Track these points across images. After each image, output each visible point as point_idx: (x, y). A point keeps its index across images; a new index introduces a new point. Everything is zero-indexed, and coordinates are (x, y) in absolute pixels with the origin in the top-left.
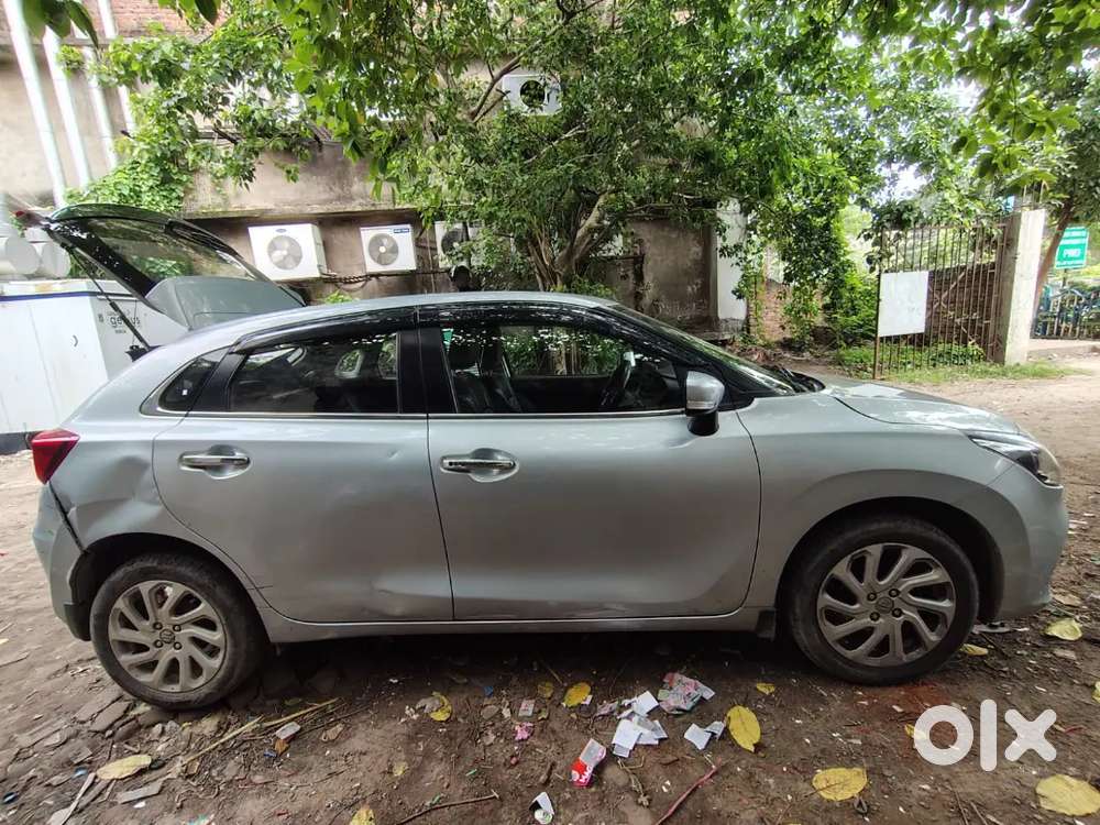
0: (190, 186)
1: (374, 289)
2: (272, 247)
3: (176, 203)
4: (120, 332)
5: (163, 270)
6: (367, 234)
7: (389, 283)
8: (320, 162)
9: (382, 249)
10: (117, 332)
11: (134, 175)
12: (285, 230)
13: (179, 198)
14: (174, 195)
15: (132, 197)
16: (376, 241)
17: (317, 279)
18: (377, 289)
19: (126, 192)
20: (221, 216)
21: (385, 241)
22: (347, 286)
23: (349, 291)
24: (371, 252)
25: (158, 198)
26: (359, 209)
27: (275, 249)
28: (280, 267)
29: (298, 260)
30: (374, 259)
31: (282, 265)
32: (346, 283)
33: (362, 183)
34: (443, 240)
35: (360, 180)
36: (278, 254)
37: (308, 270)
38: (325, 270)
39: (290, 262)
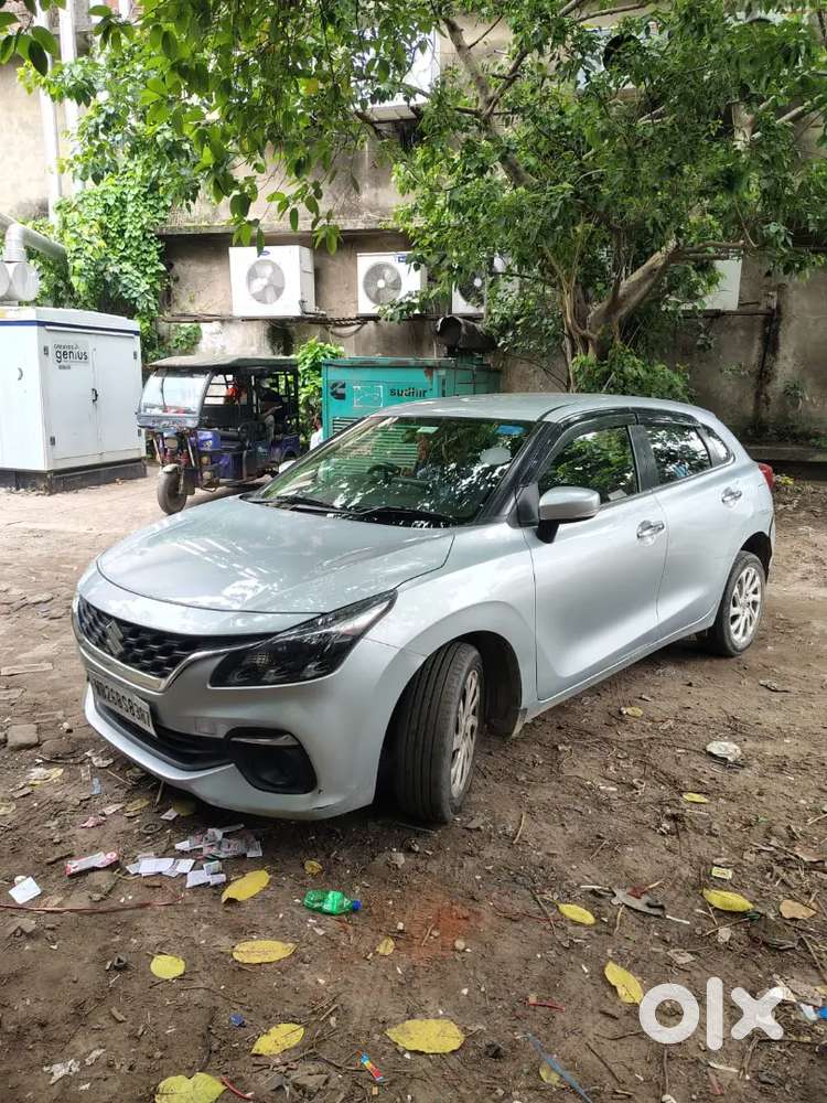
1: (369, 337)
2: (252, 274)
3: (161, 214)
4: (64, 368)
5: (135, 295)
6: (365, 261)
7: (390, 328)
9: (381, 284)
10: (60, 367)
11: (124, 182)
12: (269, 252)
13: (166, 208)
14: (162, 204)
15: (117, 208)
16: (376, 272)
17: (298, 320)
18: (374, 336)
19: (111, 202)
20: (204, 231)
21: (387, 273)
22: (338, 330)
23: (340, 336)
24: (366, 285)
25: (141, 209)
26: (360, 226)
27: (256, 277)
28: (258, 300)
29: (279, 291)
30: (368, 295)
31: (260, 298)
32: (337, 326)
33: (374, 191)
35: (372, 186)
36: (258, 284)
37: (287, 306)
38: (311, 307)
39: (270, 294)
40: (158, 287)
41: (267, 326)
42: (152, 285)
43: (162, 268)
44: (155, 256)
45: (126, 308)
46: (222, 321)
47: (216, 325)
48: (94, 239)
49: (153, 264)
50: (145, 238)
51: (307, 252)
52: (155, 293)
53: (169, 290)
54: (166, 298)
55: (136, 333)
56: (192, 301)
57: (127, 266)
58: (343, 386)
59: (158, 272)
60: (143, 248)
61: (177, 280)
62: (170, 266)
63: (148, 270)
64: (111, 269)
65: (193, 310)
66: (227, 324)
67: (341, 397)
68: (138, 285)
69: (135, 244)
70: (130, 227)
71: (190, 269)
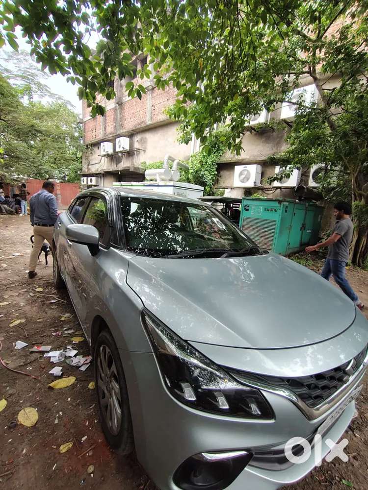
0: (225, 151)
1: (278, 194)
2: (241, 174)
6: (278, 169)
7: (286, 192)
8: (271, 137)
12: (246, 167)
13: (220, 156)
17: (253, 188)
22: (267, 192)
27: (242, 175)
28: (241, 182)
29: (248, 179)
31: (242, 181)
32: (266, 190)
34: (314, 173)
36: (243, 177)
37: (250, 184)
38: (259, 184)
39: (245, 180)
40: (214, 178)
41: (244, 190)
42: (212, 178)
43: (216, 173)
44: (215, 169)
45: (203, 184)
46: (231, 188)
47: (229, 190)
48: (197, 164)
49: (213, 172)
50: (212, 164)
51: (259, 167)
52: (213, 180)
53: (218, 179)
54: (216, 182)
55: (202, 190)
56: (224, 183)
57: (206, 172)
58: (248, 206)
59: (215, 174)
60: (211, 167)
61: (221, 176)
62: (219, 172)
63: (212, 173)
64: (202, 173)
65: (224, 185)
66: (233, 190)
67: (247, 210)
68: (208, 178)
69: (209, 166)
70: (209, 161)
71: (224, 173)
